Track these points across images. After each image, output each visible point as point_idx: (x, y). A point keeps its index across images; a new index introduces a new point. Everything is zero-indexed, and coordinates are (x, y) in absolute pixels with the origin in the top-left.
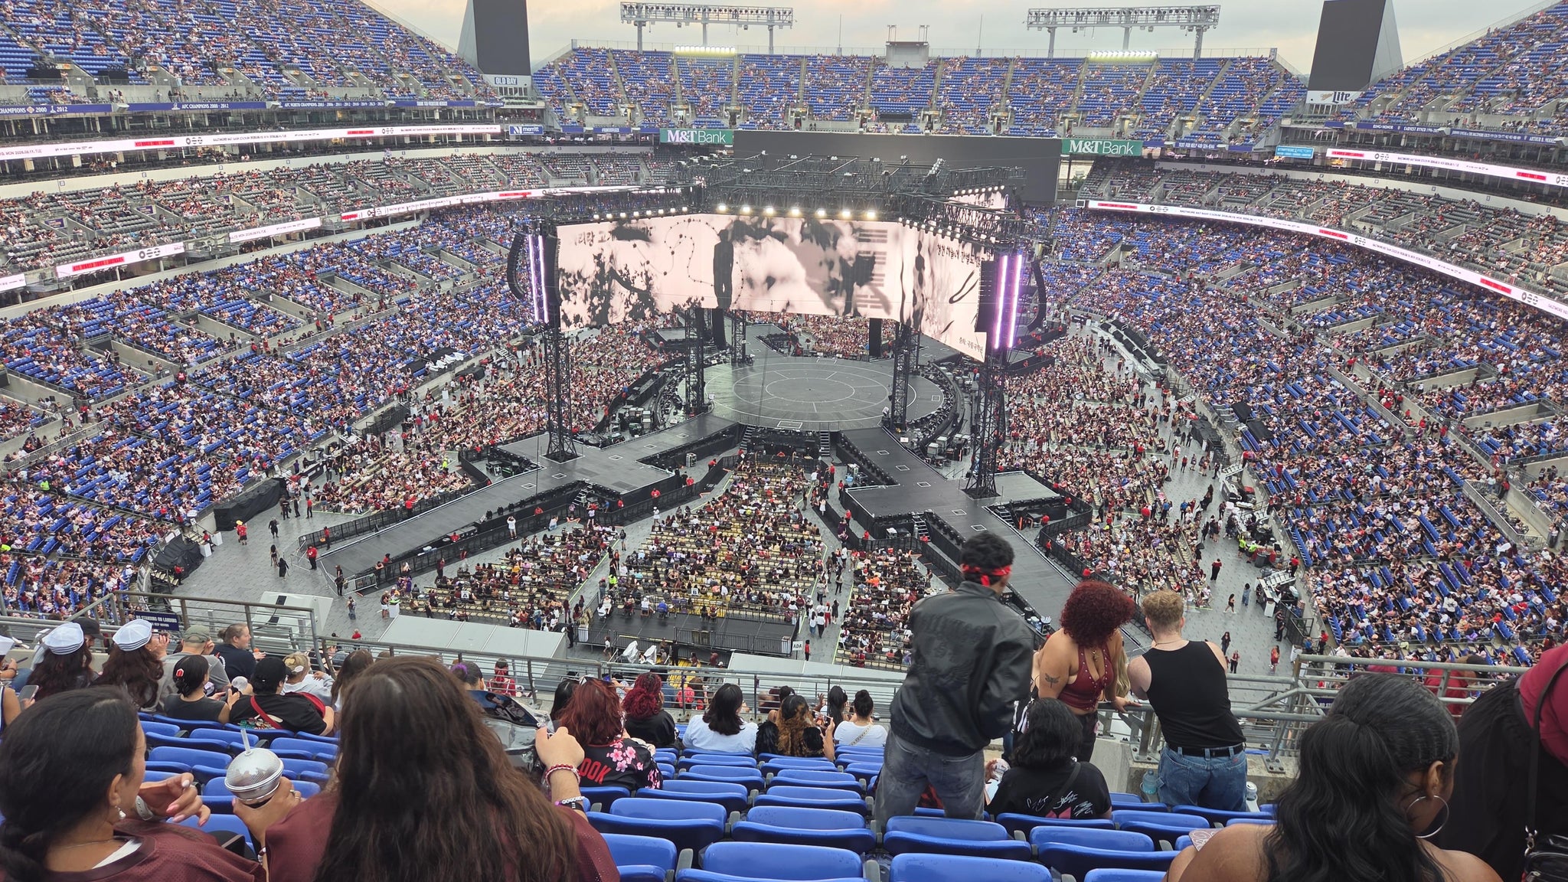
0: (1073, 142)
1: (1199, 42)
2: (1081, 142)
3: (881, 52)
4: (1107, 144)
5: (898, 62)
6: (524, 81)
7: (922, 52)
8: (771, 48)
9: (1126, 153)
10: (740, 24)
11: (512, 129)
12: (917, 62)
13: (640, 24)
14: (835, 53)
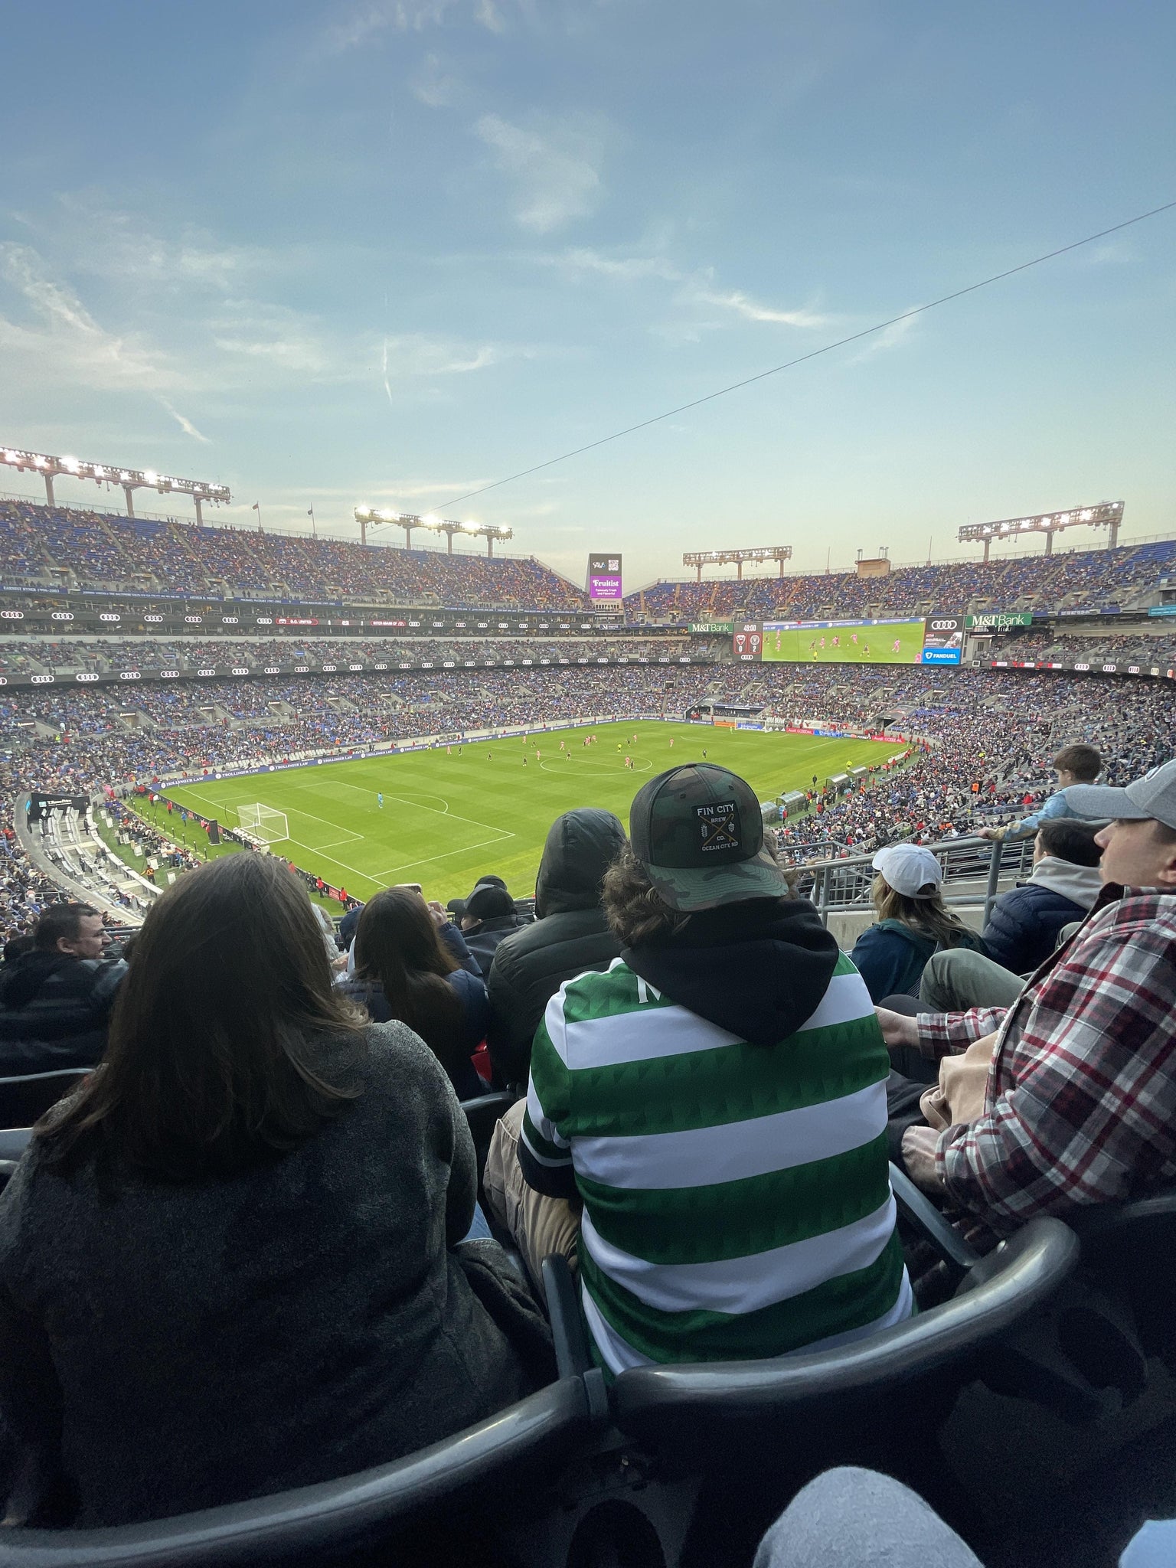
0: (975, 618)
1: (1114, 534)
2: (981, 617)
3: (855, 568)
4: (1002, 618)
5: (865, 575)
6: (619, 601)
7: (884, 567)
8: (782, 573)
9: (1018, 623)
10: (758, 560)
11: (602, 627)
12: (878, 573)
13: (699, 566)
14: (824, 574)
